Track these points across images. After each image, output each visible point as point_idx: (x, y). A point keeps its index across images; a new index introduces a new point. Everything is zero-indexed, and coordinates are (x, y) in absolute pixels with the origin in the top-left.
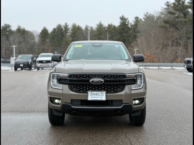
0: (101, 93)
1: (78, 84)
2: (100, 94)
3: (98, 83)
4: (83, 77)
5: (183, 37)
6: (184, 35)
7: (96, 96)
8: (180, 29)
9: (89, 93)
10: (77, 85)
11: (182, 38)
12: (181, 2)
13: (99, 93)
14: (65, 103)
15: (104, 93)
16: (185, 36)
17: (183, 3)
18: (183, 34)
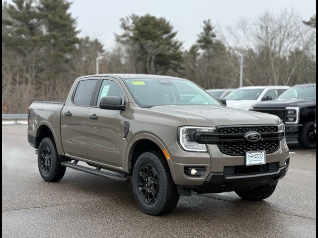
0: (260, 153)
1: (230, 143)
2: (259, 156)
3: (255, 139)
4: (235, 132)
5: (32, 67)
6: (33, 65)
7: (255, 159)
8: (27, 54)
9: (248, 154)
10: (227, 143)
11: (30, 71)
12: (24, 5)
13: (257, 153)
14: (213, 173)
15: (263, 153)
16: (36, 67)
17: (28, 6)
18: (32, 63)
